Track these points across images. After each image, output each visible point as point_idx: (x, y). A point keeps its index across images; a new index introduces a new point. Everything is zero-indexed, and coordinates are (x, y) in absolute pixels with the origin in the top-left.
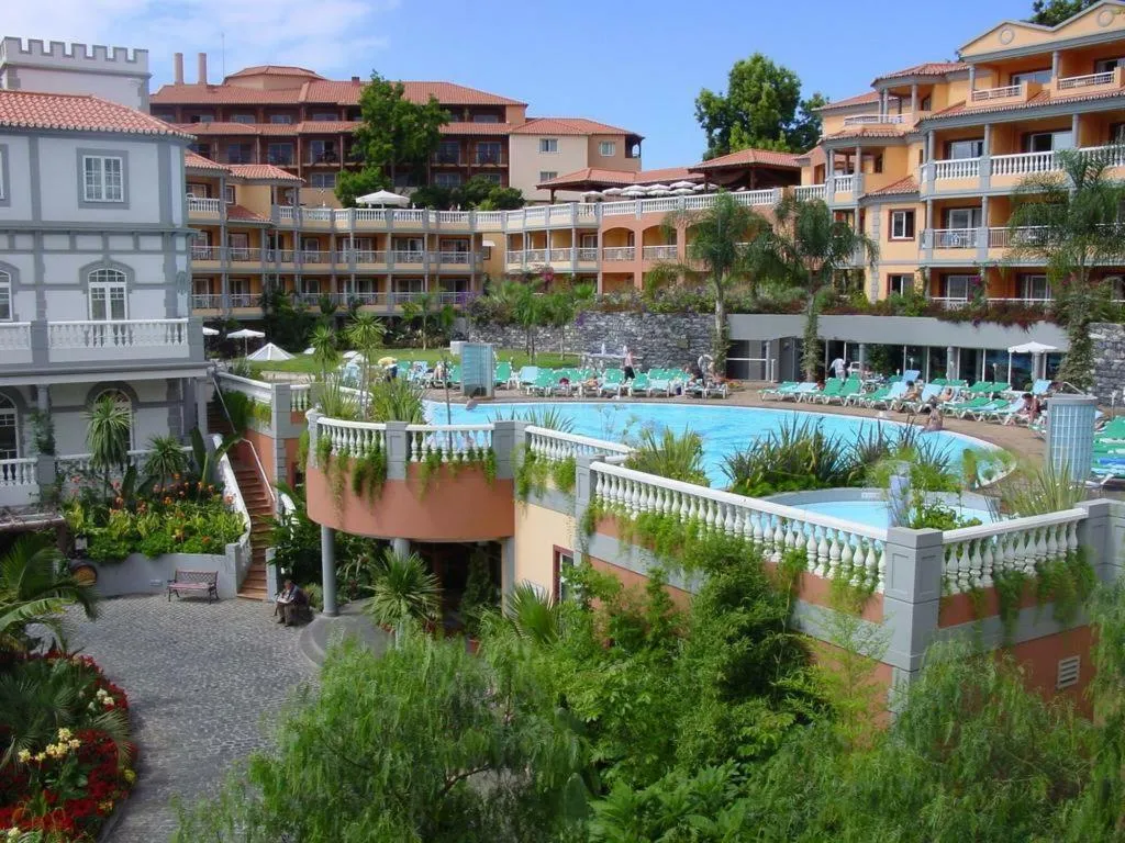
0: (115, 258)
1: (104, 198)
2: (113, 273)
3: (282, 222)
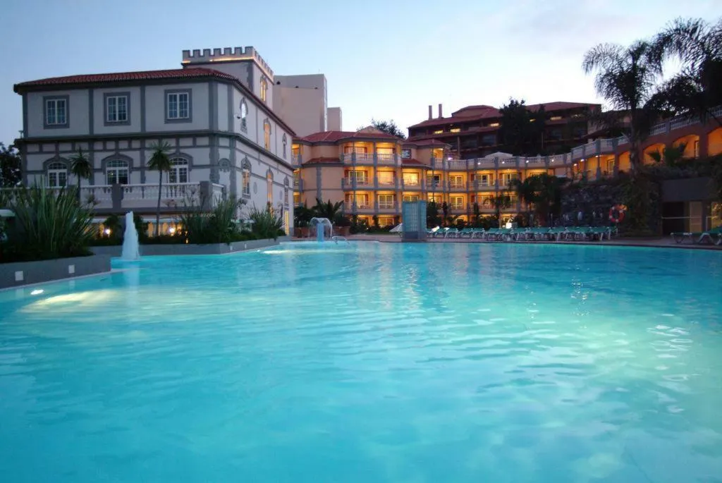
0: (182, 151)
1: (178, 117)
2: (182, 159)
3: (436, 167)
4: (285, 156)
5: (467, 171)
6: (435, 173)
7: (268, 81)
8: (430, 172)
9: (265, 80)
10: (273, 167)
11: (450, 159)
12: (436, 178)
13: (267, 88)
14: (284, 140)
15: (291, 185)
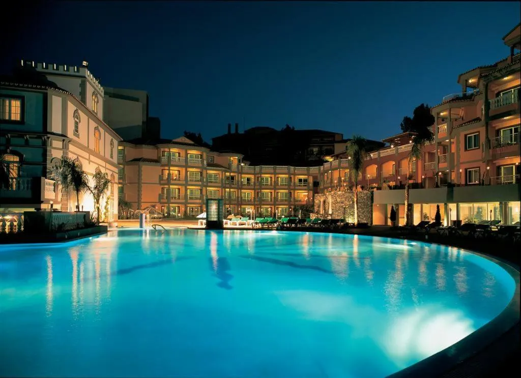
0: (14, 149)
3: (232, 170)
4: (112, 157)
5: (254, 174)
6: (232, 174)
7: (98, 95)
8: (228, 174)
9: (97, 94)
10: (101, 166)
11: (242, 164)
12: (233, 178)
13: (98, 102)
14: (112, 144)
15: (117, 181)
